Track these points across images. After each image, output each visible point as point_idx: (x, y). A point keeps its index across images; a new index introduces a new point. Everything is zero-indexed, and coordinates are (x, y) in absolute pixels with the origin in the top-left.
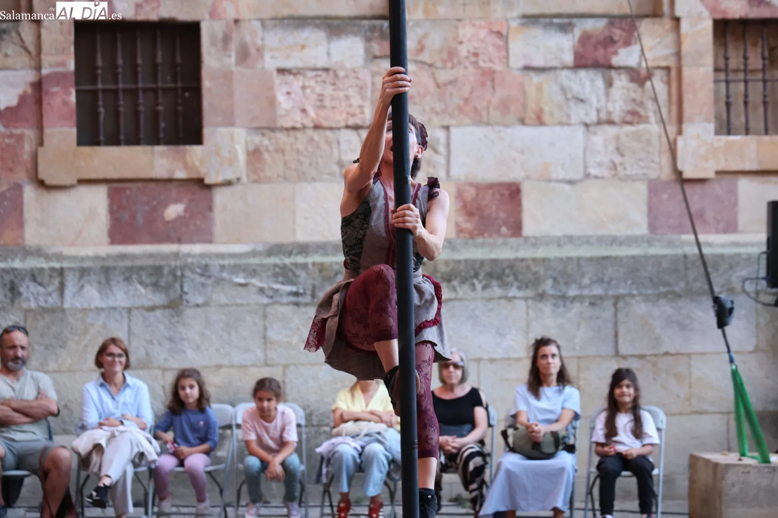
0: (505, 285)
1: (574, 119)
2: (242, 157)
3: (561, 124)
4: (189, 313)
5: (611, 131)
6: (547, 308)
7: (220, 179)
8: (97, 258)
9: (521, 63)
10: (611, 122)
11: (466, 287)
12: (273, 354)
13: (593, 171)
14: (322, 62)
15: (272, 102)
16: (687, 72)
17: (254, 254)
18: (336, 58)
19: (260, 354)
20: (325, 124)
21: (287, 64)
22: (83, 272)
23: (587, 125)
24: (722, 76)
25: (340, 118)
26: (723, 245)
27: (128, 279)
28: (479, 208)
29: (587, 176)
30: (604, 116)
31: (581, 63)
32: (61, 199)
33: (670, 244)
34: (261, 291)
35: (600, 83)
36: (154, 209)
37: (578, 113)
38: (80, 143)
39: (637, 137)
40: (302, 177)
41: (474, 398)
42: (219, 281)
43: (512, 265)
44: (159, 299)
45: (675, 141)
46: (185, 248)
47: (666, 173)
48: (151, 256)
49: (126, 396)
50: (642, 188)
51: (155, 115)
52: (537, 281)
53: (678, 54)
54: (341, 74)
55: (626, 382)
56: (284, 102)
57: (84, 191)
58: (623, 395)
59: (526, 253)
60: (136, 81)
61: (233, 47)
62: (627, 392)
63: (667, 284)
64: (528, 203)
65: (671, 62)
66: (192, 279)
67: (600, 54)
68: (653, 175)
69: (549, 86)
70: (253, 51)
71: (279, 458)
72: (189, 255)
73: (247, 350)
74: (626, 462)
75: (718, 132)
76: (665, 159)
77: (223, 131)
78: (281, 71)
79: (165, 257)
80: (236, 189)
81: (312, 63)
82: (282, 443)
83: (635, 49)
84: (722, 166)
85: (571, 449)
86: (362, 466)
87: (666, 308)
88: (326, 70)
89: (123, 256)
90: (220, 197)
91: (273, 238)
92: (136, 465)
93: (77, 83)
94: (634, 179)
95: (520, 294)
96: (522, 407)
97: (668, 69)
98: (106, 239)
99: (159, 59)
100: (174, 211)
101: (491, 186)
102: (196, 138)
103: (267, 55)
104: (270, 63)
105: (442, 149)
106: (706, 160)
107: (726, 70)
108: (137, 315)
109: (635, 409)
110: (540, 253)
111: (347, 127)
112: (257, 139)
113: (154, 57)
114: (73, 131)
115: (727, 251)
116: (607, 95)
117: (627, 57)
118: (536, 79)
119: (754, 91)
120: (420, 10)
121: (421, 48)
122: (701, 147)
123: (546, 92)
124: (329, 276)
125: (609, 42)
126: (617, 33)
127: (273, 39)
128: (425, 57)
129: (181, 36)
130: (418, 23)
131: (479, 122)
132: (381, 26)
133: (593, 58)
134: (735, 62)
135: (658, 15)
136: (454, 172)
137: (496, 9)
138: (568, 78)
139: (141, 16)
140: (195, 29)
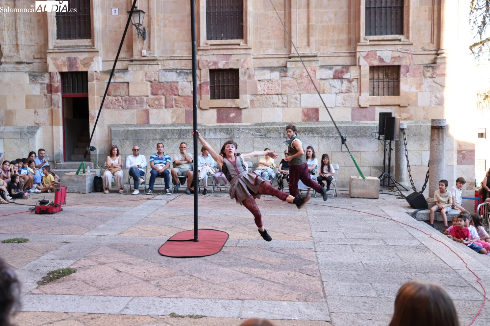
0: (313, 133)
1: (333, 92)
2: (249, 102)
3: (329, 93)
5: (342, 95)
6: (324, 139)
7: (243, 107)
8: (213, 126)
9: (320, 77)
10: (342, 93)
11: (303, 134)
13: (337, 105)
14: (269, 78)
15: (257, 88)
16: (362, 80)
17: (251, 125)
18: (272, 77)
20: (269, 93)
21: (260, 79)
22: (210, 130)
23: (336, 93)
24: (372, 80)
25: (273, 92)
26: (371, 124)
27: (220, 131)
28: (308, 114)
29: (336, 106)
30: (340, 91)
31: (335, 78)
32: (206, 112)
33: (357, 124)
34: (252, 134)
35: (340, 82)
36: (227, 115)
37: (334, 90)
38: (211, 99)
39: (349, 96)
40: (263, 107)
42: (242, 132)
43: (315, 129)
44: (228, 136)
45: (359, 98)
46: (235, 124)
47: (356, 105)
48: (226, 126)
49: (208, 159)
50: (350, 109)
51: (229, 92)
52: (321, 133)
53: (360, 75)
54: (273, 81)
55: (326, 158)
56: (259, 88)
57: (211, 110)
58: (325, 161)
59: (319, 126)
60: (224, 84)
61: (247, 75)
62: (326, 161)
63: (355, 134)
64: (320, 113)
65: (358, 77)
66: (236, 132)
67: (340, 75)
68: (353, 106)
69: (326, 83)
70: (252, 76)
72: (236, 126)
73: (249, 149)
74: (324, 178)
75: (370, 95)
76: (356, 102)
77: (244, 95)
78: (259, 80)
79: (230, 126)
80: (247, 110)
81: (266, 78)
83: (349, 74)
84: (371, 104)
87: (355, 139)
88: (270, 80)
89: (220, 126)
90: (243, 112)
91: (256, 122)
92: (208, 175)
93: (210, 84)
94: (348, 107)
95: (317, 136)
97: (357, 79)
98: (216, 122)
99: (230, 78)
100: (232, 115)
101: (311, 109)
102: (238, 97)
103: (255, 77)
104: (256, 78)
105: (299, 100)
106: (367, 102)
107: (373, 79)
109: (328, 165)
110: (323, 126)
111: (275, 94)
112: (253, 97)
113: (228, 77)
114: (209, 96)
115: (371, 125)
116: (342, 85)
117: (347, 76)
118: (323, 82)
119: (381, 84)
120: (294, 65)
121: (294, 74)
122: (366, 99)
123: (326, 85)
124: (269, 131)
125: (342, 72)
126: (344, 70)
127: (257, 73)
128: (295, 76)
129: (235, 72)
130: (293, 68)
131: (308, 93)
132: (284, 69)
133: (338, 76)
134: (376, 77)
135: (355, 65)
136: (302, 105)
137: (313, 64)
138: (331, 81)
139: (225, 68)
140: (237, 71)
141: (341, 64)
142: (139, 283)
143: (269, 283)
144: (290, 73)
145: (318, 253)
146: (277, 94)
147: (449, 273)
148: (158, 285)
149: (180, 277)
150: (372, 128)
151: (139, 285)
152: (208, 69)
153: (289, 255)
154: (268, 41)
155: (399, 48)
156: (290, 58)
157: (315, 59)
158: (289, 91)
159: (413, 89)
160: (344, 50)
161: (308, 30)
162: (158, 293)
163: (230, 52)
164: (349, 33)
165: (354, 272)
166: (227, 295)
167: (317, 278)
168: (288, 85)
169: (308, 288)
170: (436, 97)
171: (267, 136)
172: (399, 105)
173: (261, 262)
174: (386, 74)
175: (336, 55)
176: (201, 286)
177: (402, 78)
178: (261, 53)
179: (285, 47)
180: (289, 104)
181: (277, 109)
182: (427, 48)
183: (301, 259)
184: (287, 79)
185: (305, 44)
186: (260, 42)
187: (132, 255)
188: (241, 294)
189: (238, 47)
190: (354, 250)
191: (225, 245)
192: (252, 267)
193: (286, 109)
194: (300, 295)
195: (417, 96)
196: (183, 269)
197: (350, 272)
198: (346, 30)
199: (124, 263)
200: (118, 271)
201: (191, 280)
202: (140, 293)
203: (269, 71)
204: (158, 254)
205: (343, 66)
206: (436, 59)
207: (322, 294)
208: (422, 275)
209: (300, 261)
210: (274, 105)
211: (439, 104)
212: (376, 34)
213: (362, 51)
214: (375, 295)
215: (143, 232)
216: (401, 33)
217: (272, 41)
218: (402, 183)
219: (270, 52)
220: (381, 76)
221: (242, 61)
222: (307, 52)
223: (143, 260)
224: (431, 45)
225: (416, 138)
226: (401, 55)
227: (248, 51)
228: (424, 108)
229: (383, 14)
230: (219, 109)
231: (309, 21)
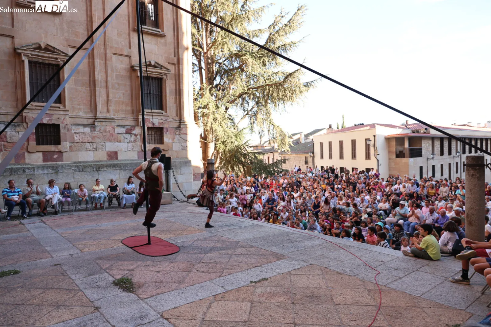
0: (116, 167)
2: (68, 147)
3: (124, 142)
4: (60, 174)
5: (132, 143)
6: (122, 171)
7: (64, 151)
8: (40, 165)
9: (117, 132)
12: (75, 180)
13: (129, 150)
14: (83, 131)
15: (74, 138)
17: (71, 163)
18: (85, 131)
19: (73, 180)
20: (83, 142)
22: (38, 167)
23: (128, 142)
25: (86, 141)
27: (47, 168)
28: (111, 155)
30: (130, 141)
31: (127, 133)
32: (33, 155)
34: (73, 170)
35: (130, 136)
36: (52, 156)
37: (126, 141)
38: (37, 145)
39: (136, 144)
40: (79, 151)
41: (117, 186)
42: (65, 168)
43: (116, 164)
44: (54, 172)
45: (142, 145)
46: (58, 163)
47: (140, 150)
48: (51, 164)
49: (54, 189)
50: (137, 152)
51: (51, 140)
52: (121, 167)
53: (142, 132)
54: (86, 134)
56: (76, 138)
57: (37, 153)
59: (119, 162)
60: (47, 134)
61: (66, 129)
64: (119, 154)
66: (60, 168)
67: (130, 132)
68: (138, 150)
70: (70, 129)
71: (85, 198)
75: (148, 144)
76: (140, 148)
77: (65, 143)
78: (75, 133)
79: (54, 164)
80: (67, 153)
81: (81, 132)
82: (85, 196)
83: (135, 131)
85: (134, 193)
86: (100, 198)
88: (83, 133)
89: (46, 164)
90: (64, 154)
91: (74, 160)
92: (59, 201)
93: (36, 134)
94: (135, 151)
95: (118, 169)
96: (126, 187)
97: (140, 134)
98: (42, 161)
100: (55, 156)
101: (112, 152)
102: (59, 144)
103: (73, 130)
104: (73, 132)
105: (104, 146)
107: (149, 134)
108: (49, 175)
110: (121, 162)
112: (71, 144)
113: (51, 130)
114: (35, 143)
116: (131, 138)
117: (134, 132)
118: (119, 135)
119: (153, 137)
120: (100, 124)
123: (121, 137)
124: (85, 167)
125: (131, 130)
126: (132, 128)
127: (73, 127)
128: (101, 131)
129: (56, 127)
130: (99, 126)
131: (110, 142)
132: (93, 126)
135: (139, 126)
136: (107, 150)
137: (113, 124)
138: (125, 135)
139: (48, 123)
140: (58, 125)
141: (129, 124)
144: (97, 129)
146: (89, 142)
154: (78, 107)
155: (162, 117)
156: (96, 119)
157: (113, 120)
158: (97, 140)
159: (170, 141)
160: (130, 116)
161: (108, 102)
163: (52, 112)
164: (132, 106)
168: (96, 136)
170: (181, 145)
171: (84, 170)
174: (156, 132)
175: (125, 119)
177: (165, 135)
178: (75, 114)
179: (92, 111)
180: (97, 149)
181: (89, 152)
182: (175, 119)
184: (96, 132)
185: (105, 111)
186: (73, 107)
189: (59, 109)
193: (95, 152)
195: (172, 145)
198: (130, 104)
203: (82, 127)
205: (132, 126)
206: (180, 125)
210: (87, 150)
211: (183, 149)
216: (161, 109)
217: (82, 107)
219: (81, 114)
220: (153, 133)
221: (62, 119)
222: (108, 116)
224: (177, 117)
226: (164, 122)
227: (67, 113)
228: (176, 151)
229: (152, 98)
230: (44, 153)
231: (108, 96)
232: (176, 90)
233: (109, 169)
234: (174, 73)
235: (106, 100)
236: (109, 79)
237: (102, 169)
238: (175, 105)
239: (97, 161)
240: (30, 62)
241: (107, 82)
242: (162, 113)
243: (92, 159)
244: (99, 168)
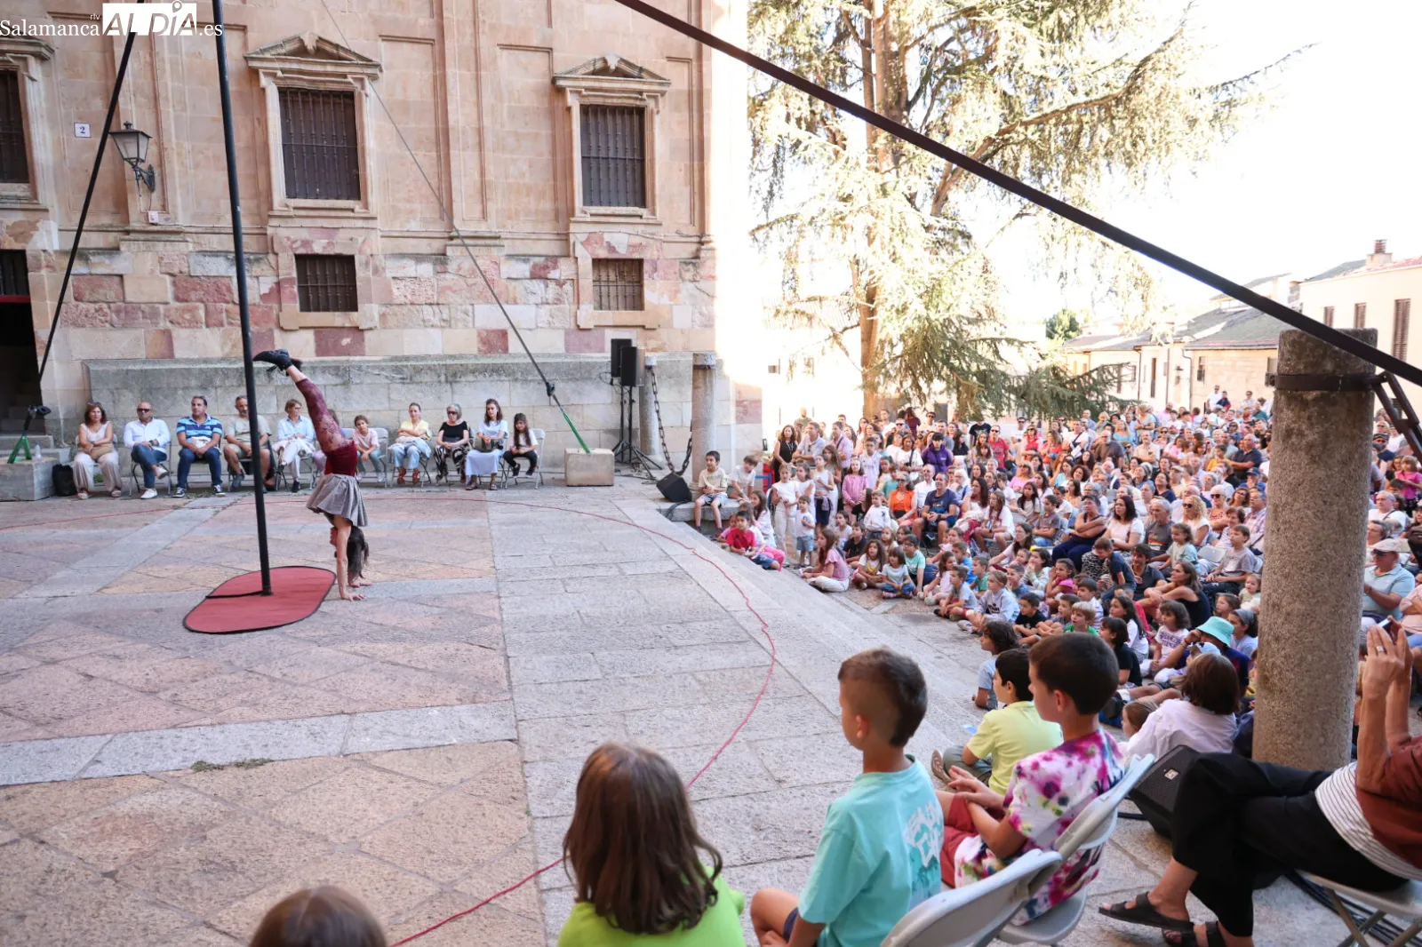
0: (499, 375)
1: (531, 302)
2: (377, 317)
3: (525, 304)
4: (353, 387)
5: (547, 307)
6: (519, 385)
7: (366, 327)
8: (310, 362)
9: (506, 276)
10: (548, 303)
12: (392, 406)
13: (540, 325)
14: (413, 274)
15: (391, 292)
16: (581, 281)
17: (384, 360)
18: (420, 272)
19: (387, 405)
20: (416, 302)
21: (396, 275)
23: (537, 304)
24: (598, 283)
25: (422, 300)
26: (598, 358)
27: (323, 372)
28: (488, 341)
29: (537, 327)
30: (544, 300)
31: (533, 277)
32: (292, 335)
33: (575, 357)
34: (387, 377)
35: (542, 286)
36: (336, 341)
37: (533, 299)
38: (302, 310)
39: (559, 310)
40: (406, 326)
41: (464, 426)
42: (367, 373)
43: (502, 366)
44: (339, 381)
45: (576, 312)
46: (352, 358)
47: (573, 326)
48: (335, 361)
49: (301, 424)
50: (562, 333)
51: (336, 298)
52: (514, 372)
53: (577, 273)
54: (422, 280)
55: (521, 420)
56: (396, 292)
57: (303, 332)
58: (520, 426)
59: (509, 361)
60: (326, 282)
61: (371, 267)
62: (522, 425)
63: (572, 375)
64: (510, 339)
65: (574, 277)
66: (354, 372)
67: (542, 273)
68: (567, 327)
69: (519, 286)
70: (380, 269)
71: (366, 453)
72: (353, 361)
75: (595, 308)
76: (572, 320)
77: (367, 305)
78: (394, 278)
79: (342, 362)
80: (375, 332)
81: (408, 274)
82: (370, 446)
83: (558, 271)
84: (597, 323)
85: (501, 448)
86: (407, 455)
87: (572, 385)
88: (416, 278)
89: (322, 362)
90: (367, 335)
93: (299, 283)
94: (558, 328)
95: (507, 379)
96: (481, 430)
97: (573, 280)
98: (314, 354)
99: (337, 272)
100: (346, 341)
101: (493, 331)
102: (356, 309)
103: (387, 271)
104: (389, 274)
105: (471, 314)
106: (590, 320)
107: (599, 281)
109: (526, 432)
110: (516, 361)
111: (426, 304)
112: (384, 309)
114: (298, 305)
115: (598, 360)
116: (546, 291)
117: (553, 274)
118: (513, 283)
119: (613, 290)
120: (458, 252)
121: (460, 269)
122: (588, 314)
123: (519, 289)
124: (418, 370)
125: (546, 267)
126: (550, 264)
127: (390, 263)
128: (461, 273)
129: (346, 263)
130: (457, 257)
131: (487, 303)
132: (441, 259)
133: (539, 274)
134: (604, 278)
135: (568, 256)
136: (478, 324)
137: (494, 251)
138: (528, 283)
139: (326, 253)
140: (350, 260)
141: (543, 253)
142: (132, 698)
143: (407, 671)
144: (452, 267)
145: (503, 600)
146: (431, 304)
147: (720, 619)
148: (174, 701)
149: (224, 677)
150: (600, 365)
151: (131, 704)
152: (291, 253)
153: (450, 608)
154: (408, 206)
155: (640, 229)
156: (451, 238)
157: (497, 242)
158: (451, 297)
159: (665, 300)
160: (548, 227)
161: (483, 189)
162: (173, 718)
163: (334, 223)
164: (556, 199)
165: (564, 633)
166: (321, 707)
167: (499, 652)
168: (449, 288)
169: (480, 675)
170: (701, 314)
171: (415, 379)
172: (643, 327)
173: (395, 628)
174: (621, 273)
175: (534, 237)
176: (268, 693)
177: (647, 281)
178: (397, 227)
179: (442, 218)
180: (453, 323)
181: (431, 331)
182: (685, 232)
183: (472, 615)
184: (448, 276)
185: (478, 214)
186: (393, 207)
187: (123, 635)
188: (349, 700)
189: (351, 214)
190: (568, 589)
191: (328, 597)
192: (376, 641)
193: (447, 330)
194: (464, 690)
195: (671, 312)
196: (233, 658)
197: (558, 633)
198: (549, 193)
199: (103, 656)
200: (87, 675)
201: (249, 682)
202: (132, 724)
203: (412, 263)
204: (182, 628)
205: (548, 257)
206: (698, 250)
207: (504, 683)
208: (678, 627)
209: (470, 619)
210: (425, 324)
211: (705, 326)
212: (601, 204)
213: (578, 233)
214: (599, 676)
215: (154, 582)
216: (643, 204)
217: (417, 206)
218: (650, 457)
219: (414, 226)
220: (612, 277)
221: (360, 240)
222: (482, 229)
223: (147, 646)
224: (691, 228)
225: (672, 381)
226: (644, 241)
227: (371, 224)
228: (682, 332)
229: (612, 171)
230: (318, 330)
231: (482, 173)
232: (691, 141)
233: (481, 377)
234: (685, 87)
235: (478, 184)
236: (487, 121)
237: (463, 379)
238: (687, 190)
239: (452, 357)
240: (283, 93)
241: (480, 132)
242: (641, 217)
243: (436, 350)
244: (454, 375)
